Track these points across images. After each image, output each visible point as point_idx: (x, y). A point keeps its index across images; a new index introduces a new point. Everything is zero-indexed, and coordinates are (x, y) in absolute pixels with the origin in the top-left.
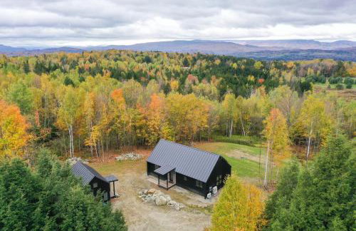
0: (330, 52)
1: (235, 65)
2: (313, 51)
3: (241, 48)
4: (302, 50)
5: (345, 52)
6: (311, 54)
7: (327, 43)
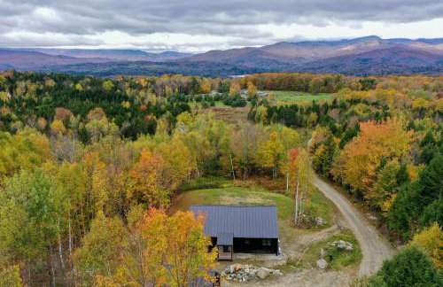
0: (161, 64)
1: (79, 87)
2: (142, 63)
3: (52, 60)
4: (131, 63)
5: (175, 64)
6: (142, 67)
7: (155, 54)
